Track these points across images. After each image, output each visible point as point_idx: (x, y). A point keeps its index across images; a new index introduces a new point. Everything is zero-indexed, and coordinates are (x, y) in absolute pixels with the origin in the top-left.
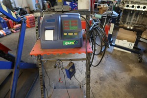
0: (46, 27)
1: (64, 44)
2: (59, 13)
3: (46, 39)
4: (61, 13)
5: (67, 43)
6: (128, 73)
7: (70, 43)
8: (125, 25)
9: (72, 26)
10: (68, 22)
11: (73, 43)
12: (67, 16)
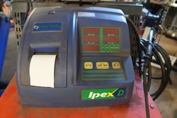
0: (33, 46)
1: (84, 98)
2: (72, 7)
3: (32, 84)
4: (78, 7)
5: (92, 95)
6: (168, 103)
7: (103, 95)
8: (169, 32)
9: (105, 42)
10: (97, 32)
11: (111, 95)
12: (92, 15)
